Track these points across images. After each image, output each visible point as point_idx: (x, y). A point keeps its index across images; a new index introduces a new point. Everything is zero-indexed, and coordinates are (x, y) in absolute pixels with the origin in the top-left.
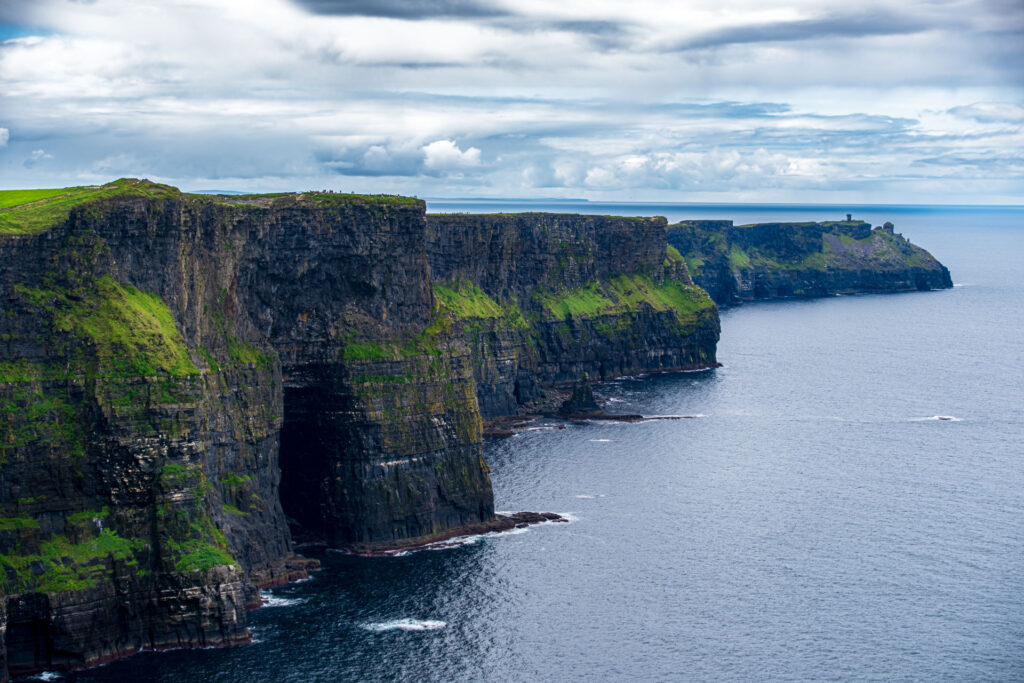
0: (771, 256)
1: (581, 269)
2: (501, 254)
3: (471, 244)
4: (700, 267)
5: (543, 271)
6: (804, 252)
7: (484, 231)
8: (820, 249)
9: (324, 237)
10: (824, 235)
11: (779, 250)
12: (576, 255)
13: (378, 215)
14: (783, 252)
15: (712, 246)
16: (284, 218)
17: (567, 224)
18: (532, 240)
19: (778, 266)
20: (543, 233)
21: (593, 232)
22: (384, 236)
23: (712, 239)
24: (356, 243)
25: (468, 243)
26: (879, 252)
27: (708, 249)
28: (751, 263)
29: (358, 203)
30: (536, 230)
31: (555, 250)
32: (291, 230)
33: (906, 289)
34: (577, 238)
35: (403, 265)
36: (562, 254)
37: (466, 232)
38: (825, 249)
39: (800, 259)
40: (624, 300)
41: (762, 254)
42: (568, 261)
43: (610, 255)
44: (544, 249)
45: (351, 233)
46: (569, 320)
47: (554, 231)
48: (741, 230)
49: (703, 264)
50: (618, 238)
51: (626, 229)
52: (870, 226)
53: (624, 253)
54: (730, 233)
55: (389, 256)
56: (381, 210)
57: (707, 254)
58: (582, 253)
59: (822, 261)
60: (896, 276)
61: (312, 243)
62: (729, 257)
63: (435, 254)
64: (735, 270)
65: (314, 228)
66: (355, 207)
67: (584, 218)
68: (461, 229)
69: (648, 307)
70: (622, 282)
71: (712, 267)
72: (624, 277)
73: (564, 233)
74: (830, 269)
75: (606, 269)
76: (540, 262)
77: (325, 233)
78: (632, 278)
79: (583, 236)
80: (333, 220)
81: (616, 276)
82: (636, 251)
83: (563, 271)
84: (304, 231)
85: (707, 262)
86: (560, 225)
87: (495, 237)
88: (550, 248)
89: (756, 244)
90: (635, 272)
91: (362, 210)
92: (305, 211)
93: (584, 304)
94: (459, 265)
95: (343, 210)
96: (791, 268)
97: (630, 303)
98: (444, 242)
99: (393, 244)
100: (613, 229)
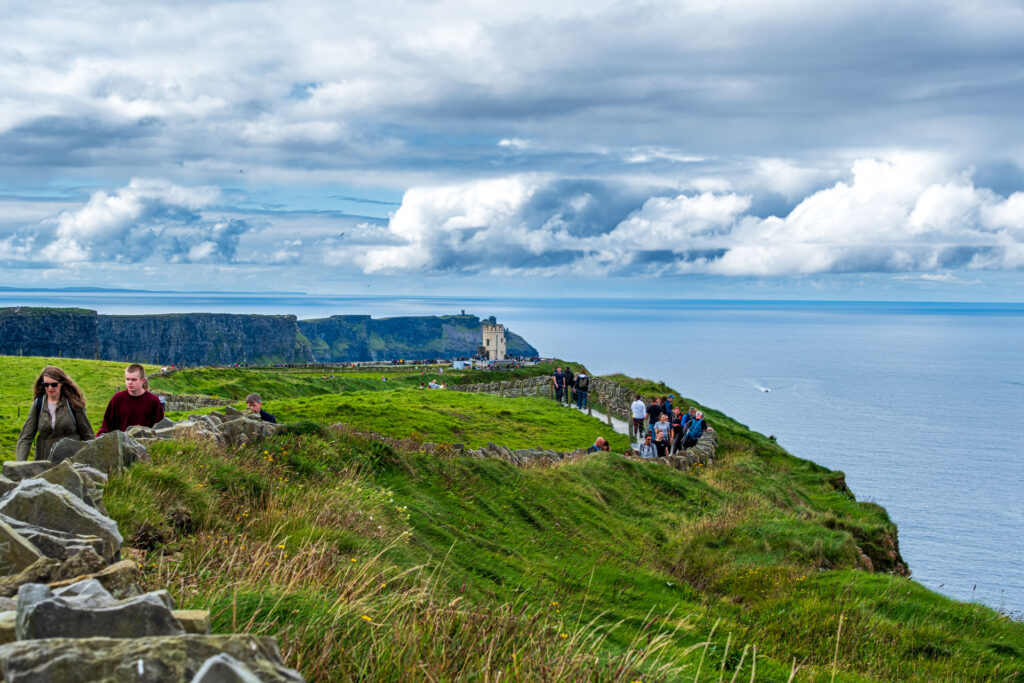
0: (402, 341)
1: (232, 351)
2: (169, 342)
3: (146, 335)
4: (346, 350)
5: (204, 353)
6: (427, 338)
7: (156, 326)
8: (440, 336)
9: (32, 333)
10: (444, 326)
11: (408, 336)
12: (229, 341)
13: (67, 320)
14: (411, 338)
15: (354, 333)
16: (7, 323)
17: (222, 321)
18: (196, 332)
19: (407, 348)
20: (204, 327)
21: (242, 326)
22: (70, 331)
23: (355, 329)
24: (53, 337)
25: (144, 335)
27: (351, 336)
28: (386, 346)
29: (53, 313)
30: (199, 325)
31: (213, 339)
32: (11, 330)
34: (229, 331)
35: (83, 349)
37: (143, 328)
38: (444, 336)
39: (424, 344)
41: (396, 340)
42: (223, 346)
43: (254, 342)
44: (204, 338)
45: (50, 331)
47: (212, 325)
48: (379, 322)
49: (347, 347)
50: (260, 330)
51: (266, 324)
52: (478, 319)
53: (265, 340)
54: (368, 324)
55: (74, 344)
56: (68, 317)
57: (351, 339)
58: (233, 340)
59: (440, 345)
61: (25, 337)
62: (367, 342)
63: (121, 342)
64: (372, 352)
65: (26, 329)
66: (52, 316)
67: (234, 316)
68: (139, 326)
70: (263, 360)
71: (355, 350)
72: (264, 357)
73: (220, 327)
74: (446, 350)
75: (252, 351)
76: (202, 347)
77: (33, 330)
78: (270, 357)
79: (235, 328)
80: (38, 323)
81: (260, 356)
82: (274, 338)
83: (218, 353)
84: (20, 330)
85: (351, 346)
86: (217, 321)
87: (165, 330)
88: (209, 337)
89: (391, 332)
90: (273, 353)
91: (56, 317)
92: (20, 318)
94: (138, 349)
95: (44, 317)
96: (418, 350)
98: (127, 334)
99: (76, 337)
100: (256, 324)
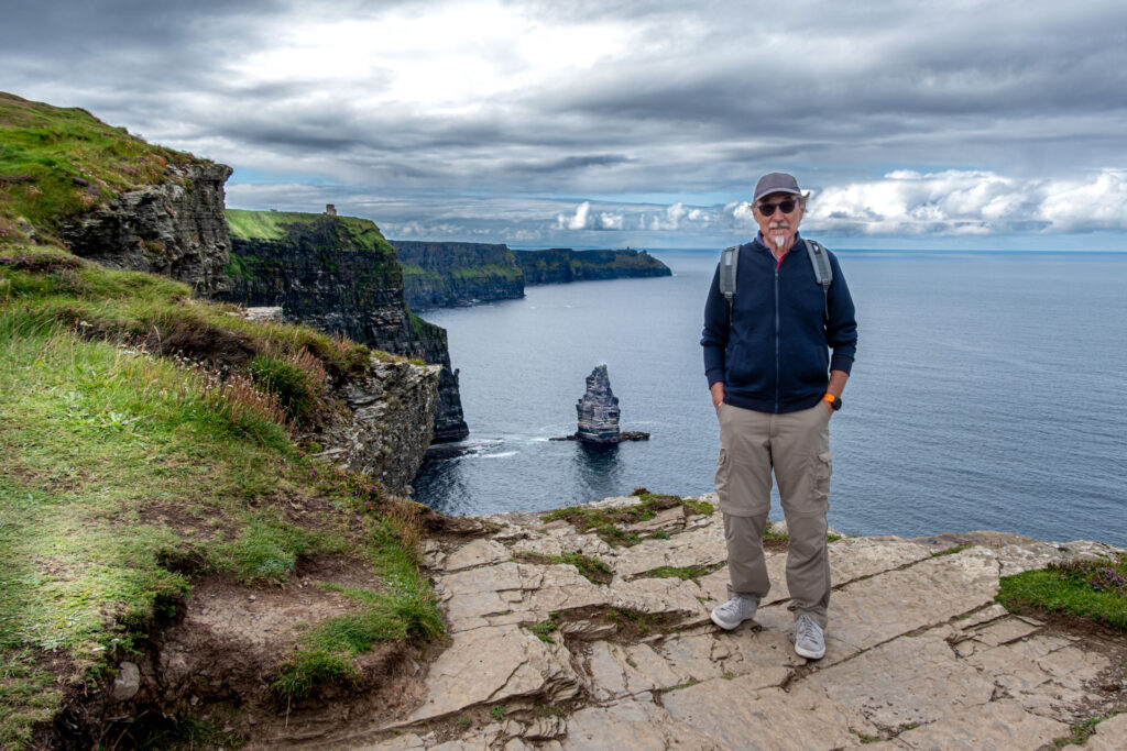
0: (592, 263)
1: (469, 262)
5: (453, 262)
6: (606, 261)
8: (614, 260)
10: (617, 255)
11: (595, 260)
14: (597, 261)
17: (463, 246)
18: (448, 251)
19: (595, 266)
20: (453, 249)
26: (640, 262)
28: (582, 265)
30: (450, 248)
31: (458, 255)
33: (650, 276)
34: (467, 251)
36: (461, 256)
38: (616, 260)
39: (605, 264)
40: (486, 272)
41: (589, 262)
42: (464, 259)
43: (482, 257)
44: (453, 254)
46: (462, 278)
50: (485, 251)
51: (488, 248)
53: (488, 256)
58: (468, 256)
59: (614, 265)
60: (645, 271)
64: (572, 268)
67: (471, 244)
69: (496, 275)
70: (486, 266)
72: (487, 264)
73: (462, 249)
74: (617, 268)
75: (480, 262)
76: (452, 259)
78: (490, 265)
81: (484, 264)
82: (494, 255)
83: (461, 262)
86: (460, 246)
88: (456, 253)
89: (586, 258)
90: (492, 263)
93: (468, 273)
96: (601, 267)
97: (489, 273)
100: (483, 248)
